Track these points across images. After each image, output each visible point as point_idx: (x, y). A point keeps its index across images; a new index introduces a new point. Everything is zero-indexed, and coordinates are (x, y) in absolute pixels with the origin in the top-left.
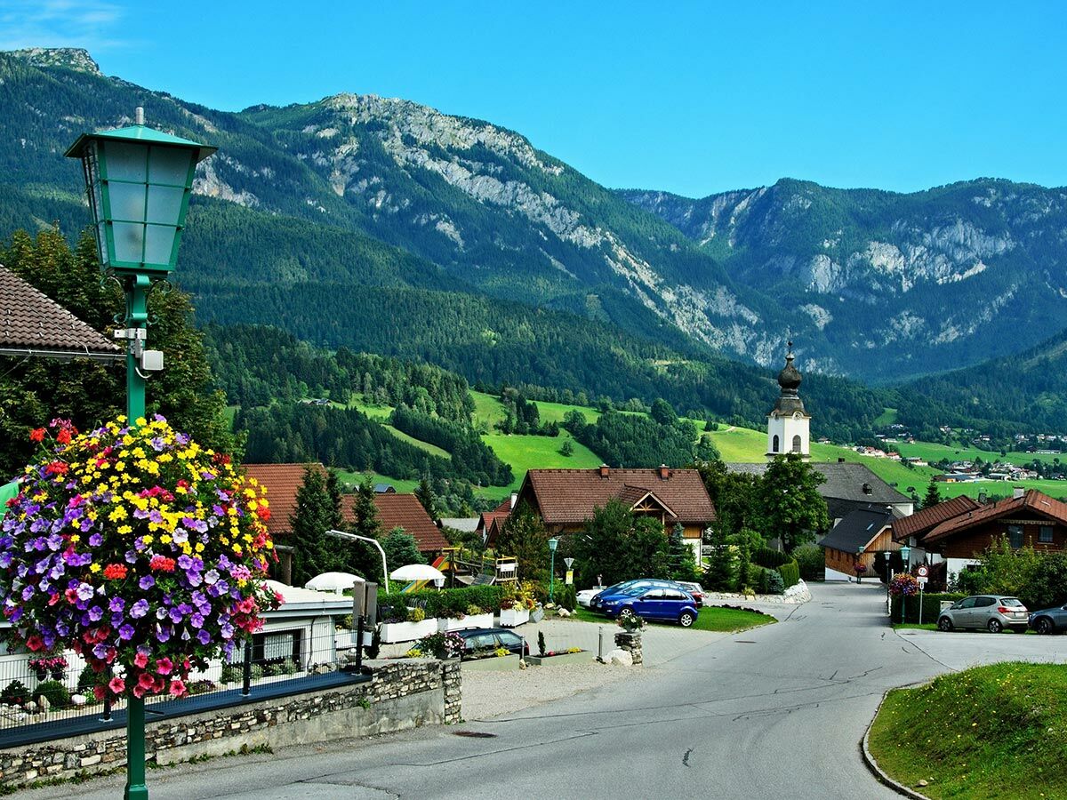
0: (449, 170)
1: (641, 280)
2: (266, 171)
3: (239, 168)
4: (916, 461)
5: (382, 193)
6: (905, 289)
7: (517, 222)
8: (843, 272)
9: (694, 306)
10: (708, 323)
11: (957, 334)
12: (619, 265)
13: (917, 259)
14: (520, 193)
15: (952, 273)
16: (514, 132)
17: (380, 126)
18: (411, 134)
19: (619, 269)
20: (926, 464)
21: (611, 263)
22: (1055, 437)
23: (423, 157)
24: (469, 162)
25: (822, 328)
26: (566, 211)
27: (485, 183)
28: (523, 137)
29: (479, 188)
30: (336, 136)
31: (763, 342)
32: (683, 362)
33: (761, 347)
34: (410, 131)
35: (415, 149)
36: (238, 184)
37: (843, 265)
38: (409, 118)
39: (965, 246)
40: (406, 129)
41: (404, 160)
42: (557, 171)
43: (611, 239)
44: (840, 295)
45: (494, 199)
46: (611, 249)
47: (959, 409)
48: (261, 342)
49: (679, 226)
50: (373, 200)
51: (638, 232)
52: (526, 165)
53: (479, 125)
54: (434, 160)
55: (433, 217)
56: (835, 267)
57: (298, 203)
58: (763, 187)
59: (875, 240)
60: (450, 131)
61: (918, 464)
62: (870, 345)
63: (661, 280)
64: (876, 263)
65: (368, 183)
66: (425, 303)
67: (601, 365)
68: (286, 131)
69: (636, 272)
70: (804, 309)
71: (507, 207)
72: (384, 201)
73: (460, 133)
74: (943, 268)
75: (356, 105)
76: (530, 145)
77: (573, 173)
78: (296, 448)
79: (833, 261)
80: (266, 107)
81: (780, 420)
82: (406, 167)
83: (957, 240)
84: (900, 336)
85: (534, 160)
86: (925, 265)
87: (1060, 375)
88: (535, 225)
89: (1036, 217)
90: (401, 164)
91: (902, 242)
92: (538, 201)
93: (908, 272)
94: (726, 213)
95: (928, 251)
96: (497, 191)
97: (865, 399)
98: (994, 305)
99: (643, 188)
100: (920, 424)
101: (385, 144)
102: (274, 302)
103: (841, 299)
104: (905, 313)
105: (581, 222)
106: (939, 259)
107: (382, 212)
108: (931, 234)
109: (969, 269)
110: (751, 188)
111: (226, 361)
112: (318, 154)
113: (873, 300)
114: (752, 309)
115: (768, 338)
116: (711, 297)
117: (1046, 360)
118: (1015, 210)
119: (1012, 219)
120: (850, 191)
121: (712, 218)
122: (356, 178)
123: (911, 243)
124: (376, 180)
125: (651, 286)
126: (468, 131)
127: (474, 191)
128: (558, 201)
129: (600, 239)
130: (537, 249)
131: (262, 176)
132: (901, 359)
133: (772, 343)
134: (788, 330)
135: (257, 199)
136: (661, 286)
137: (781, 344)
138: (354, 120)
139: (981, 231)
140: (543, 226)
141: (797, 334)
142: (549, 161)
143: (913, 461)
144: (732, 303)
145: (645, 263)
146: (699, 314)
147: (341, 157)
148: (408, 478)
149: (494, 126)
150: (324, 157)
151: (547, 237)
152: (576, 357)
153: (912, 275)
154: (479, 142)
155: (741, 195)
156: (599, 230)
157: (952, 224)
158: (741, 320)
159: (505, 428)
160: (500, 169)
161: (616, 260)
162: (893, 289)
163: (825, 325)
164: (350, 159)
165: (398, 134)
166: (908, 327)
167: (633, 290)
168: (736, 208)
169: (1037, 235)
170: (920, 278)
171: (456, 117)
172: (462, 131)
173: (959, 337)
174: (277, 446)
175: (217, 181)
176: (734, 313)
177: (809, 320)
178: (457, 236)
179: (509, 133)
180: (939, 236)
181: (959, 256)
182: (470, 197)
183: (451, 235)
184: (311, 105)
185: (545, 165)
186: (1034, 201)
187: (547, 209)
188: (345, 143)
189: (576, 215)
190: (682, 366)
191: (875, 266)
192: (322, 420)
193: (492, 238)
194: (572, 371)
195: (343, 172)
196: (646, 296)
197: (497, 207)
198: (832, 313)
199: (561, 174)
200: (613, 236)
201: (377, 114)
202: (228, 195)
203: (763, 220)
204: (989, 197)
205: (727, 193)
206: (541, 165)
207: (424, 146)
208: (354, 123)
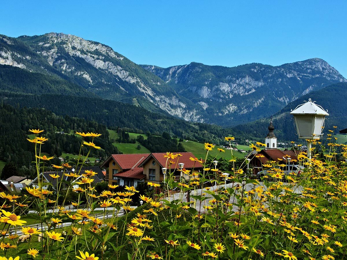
0: (87, 58)
1: (149, 94)
2: (28, 57)
3: (19, 56)
4: (242, 151)
5: (65, 65)
6: (231, 97)
7: (109, 75)
8: (211, 92)
9: (166, 102)
10: (170, 107)
11: (247, 111)
12: (142, 89)
13: (234, 88)
14: (110, 65)
15: (245, 92)
16: (108, 46)
17: (64, 43)
18: (74, 46)
19: (142, 90)
20: (245, 152)
21: (139, 88)
22: (280, 143)
23: (78, 54)
24: (93, 55)
25: (205, 109)
26: (125, 72)
27: (99, 62)
28: (111, 47)
29: (97, 64)
30: (50, 46)
31: (187, 114)
32: (166, 120)
33: (186, 115)
34: (74, 45)
35: (76, 51)
36: (19, 61)
37: (211, 89)
38: (74, 41)
39: (249, 84)
40: (73, 44)
41: (72, 54)
42: (122, 59)
43: (139, 80)
44: (211, 99)
45: (101, 67)
46: (139, 84)
47: (251, 135)
48: (41, 113)
49: (159, 76)
50: (62, 67)
51: (148, 78)
52: (112, 57)
53: (97, 43)
54: (82, 54)
55: (82, 73)
56: (209, 90)
57: (39, 68)
58: (186, 65)
59: (221, 82)
60: (87, 45)
61: (243, 152)
62: (220, 115)
63: (155, 94)
64: (222, 89)
65: (61, 62)
66: (85, 101)
67: (141, 121)
68: (33, 44)
69: (147, 91)
70: (199, 103)
71: (106, 70)
72: (66, 67)
73: (90, 46)
74: (242, 91)
75: (56, 36)
76: (113, 50)
77: (127, 60)
78: (58, 147)
79: (208, 88)
80: (26, 36)
81: (269, 139)
82: (73, 57)
83: (246, 82)
84: (229, 112)
85: (114, 55)
86: (237, 90)
87: (280, 124)
88: (114, 76)
89: (270, 75)
90: (71, 56)
91: (229, 82)
92: (116, 68)
93: (232, 92)
94: (174, 73)
95: (238, 85)
96: (103, 65)
97: (222, 132)
98: (258, 103)
99: (148, 64)
100: (240, 139)
101: (66, 49)
102: (36, 100)
103: (211, 100)
104: (231, 105)
105: (129, 75)
106: (241, 88)
107: (65, 71)
108: (238, 80)
109: (250, 91)
110: (182, 65)
111: (32, 120)
112: (44, 52)
113: (221, 101)
114: (184, 103)
115: (189, 112)
116: (171, 99)
117: (276, 120)
118: (264, 73)
119: (263, 76)
120: (213, 66)
121: (170, 74)
122: (57, 60)
123: (232, 83)
124: (63, 60)
125: (152, 95)
126: (93, 45)
127: (95, 65)
128: (122, 68)
129: (135, 80)
130: (116, 84)
131: (26, 59)
132: (230, 119)
133: (190, 114)
134: (195, 110)
135: (25, 66)
136: (155, 96)
137: (193, 114)
138: (56, 41)
139: (254, 79)
140: (117, 76)
141: (197, 111)
142: (119, 55)
143: (241, 151)
144: (177, 101)
145: (150, 88)
146: (167, 105)
147: (51, 53)
148: (92, 157)
149: (101, 44)
150: (46, 53)
151: (119, 80)
152: (133, 118)
153: (233, 93)
154: (96, 49)
155: (179, 67)
156: (135, 77)
157: (245, 77)
158: (180, 107)
159: (119, 141)
160: (103, 58)
161: (141, 87)
162: (227, 97)
163: (206, 108)
164: (55, 53)
165: (70, 46)
166: (232, 109)
167: (146, 97)
168: (178, 71)
169: (271, 81)
170: (235, 94)
171: (89, 41)
172: (91, 45)
173: (247, 112)
174: (52, 147)
175: (12, 60)
176: (178, 104)
177: (201, 107)
178: (90, 79)
179: (106, 46)
180: (241, 81)
181: (247, 87)
182: (94, 67)
183: (88, 79)
184: (41, 36)
185: (118, 57)
186: (270, 70)
187: (118, 71)
188: (53, 48)
189: (128, 73)
190: (166, 121)
191: (221, 90)
192: (65, 138)
193: (101, 80)
194: (132, 123)
195: (52, 58)
196: (150, 99)
197: (102, 70)
198: (208, 104)
199: (123, 60)
200: (140, 80)
201: (63, 39)
202: (16, 65)
203: (186, 75)
204: (256, 69)
205: (175, 67)
206: (116, 57)
207: (79, 50)
208: (56, 42)
